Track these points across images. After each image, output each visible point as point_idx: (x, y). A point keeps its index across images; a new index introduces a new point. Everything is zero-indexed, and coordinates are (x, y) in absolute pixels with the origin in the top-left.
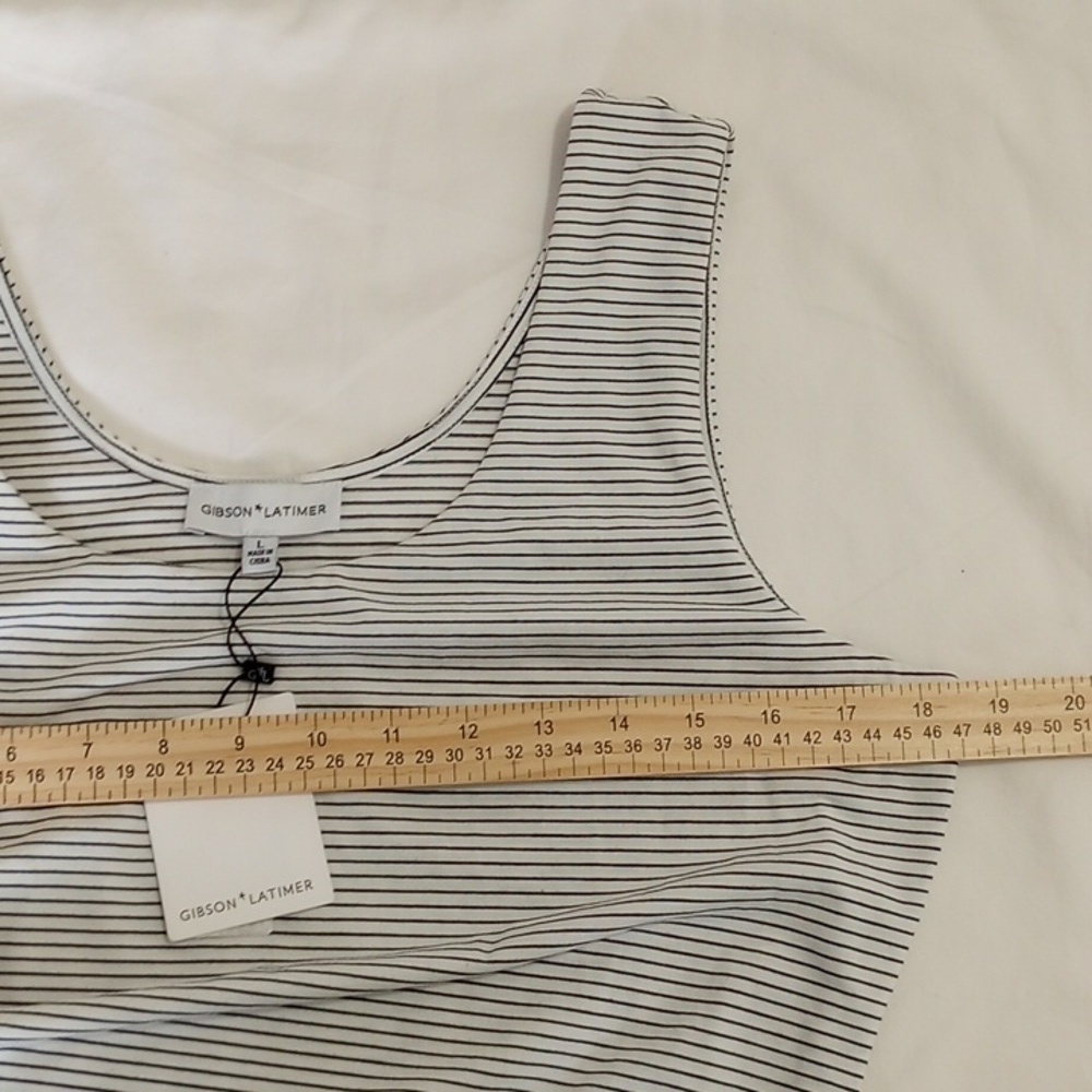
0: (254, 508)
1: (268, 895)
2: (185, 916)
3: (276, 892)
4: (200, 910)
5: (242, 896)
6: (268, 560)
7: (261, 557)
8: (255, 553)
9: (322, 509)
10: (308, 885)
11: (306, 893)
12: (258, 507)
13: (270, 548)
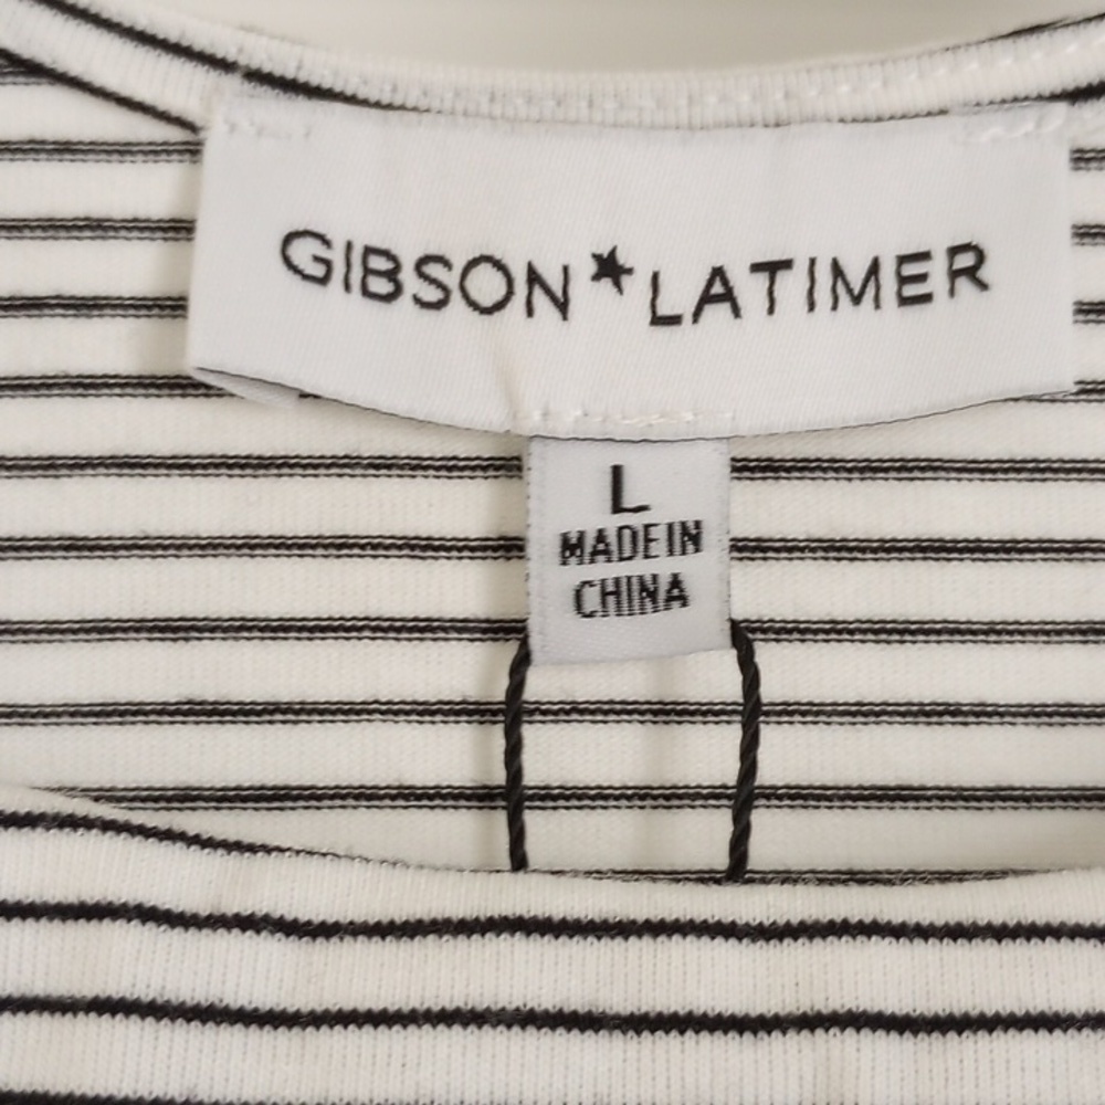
0: (584, 268)
6: (677, 593)
7: (639, 568)
8: (601, 548)
9: (969, 264)
12: (610, 268)
13: (686, 514)
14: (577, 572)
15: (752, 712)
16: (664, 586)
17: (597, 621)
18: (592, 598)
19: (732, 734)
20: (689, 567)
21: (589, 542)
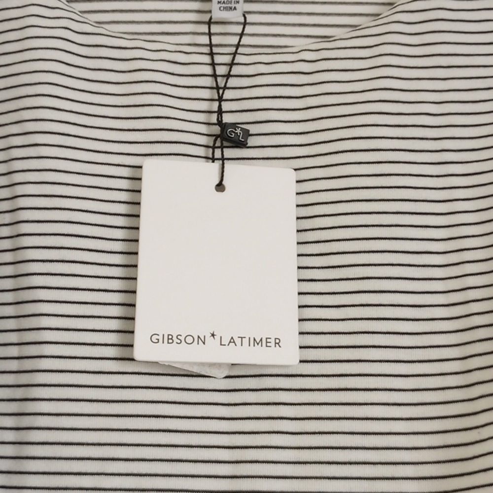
1: (238, 341)
2: (154, 339)
3: (245, 341)
4: (170, 339)
5: (213, 335)
6: (235, 8)
7: (229, 5)
8: (224, 3)
10: (277, 343)
11: (274, 349)
14: (220, 5)
15: (245, 24)
16: (233, 8)
17: (222, 12)
18: (222, 8)
19: (242, 27)
20: (237, 6)
21: (222, 2)
